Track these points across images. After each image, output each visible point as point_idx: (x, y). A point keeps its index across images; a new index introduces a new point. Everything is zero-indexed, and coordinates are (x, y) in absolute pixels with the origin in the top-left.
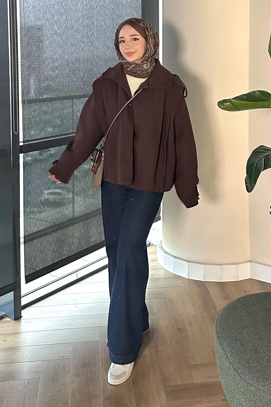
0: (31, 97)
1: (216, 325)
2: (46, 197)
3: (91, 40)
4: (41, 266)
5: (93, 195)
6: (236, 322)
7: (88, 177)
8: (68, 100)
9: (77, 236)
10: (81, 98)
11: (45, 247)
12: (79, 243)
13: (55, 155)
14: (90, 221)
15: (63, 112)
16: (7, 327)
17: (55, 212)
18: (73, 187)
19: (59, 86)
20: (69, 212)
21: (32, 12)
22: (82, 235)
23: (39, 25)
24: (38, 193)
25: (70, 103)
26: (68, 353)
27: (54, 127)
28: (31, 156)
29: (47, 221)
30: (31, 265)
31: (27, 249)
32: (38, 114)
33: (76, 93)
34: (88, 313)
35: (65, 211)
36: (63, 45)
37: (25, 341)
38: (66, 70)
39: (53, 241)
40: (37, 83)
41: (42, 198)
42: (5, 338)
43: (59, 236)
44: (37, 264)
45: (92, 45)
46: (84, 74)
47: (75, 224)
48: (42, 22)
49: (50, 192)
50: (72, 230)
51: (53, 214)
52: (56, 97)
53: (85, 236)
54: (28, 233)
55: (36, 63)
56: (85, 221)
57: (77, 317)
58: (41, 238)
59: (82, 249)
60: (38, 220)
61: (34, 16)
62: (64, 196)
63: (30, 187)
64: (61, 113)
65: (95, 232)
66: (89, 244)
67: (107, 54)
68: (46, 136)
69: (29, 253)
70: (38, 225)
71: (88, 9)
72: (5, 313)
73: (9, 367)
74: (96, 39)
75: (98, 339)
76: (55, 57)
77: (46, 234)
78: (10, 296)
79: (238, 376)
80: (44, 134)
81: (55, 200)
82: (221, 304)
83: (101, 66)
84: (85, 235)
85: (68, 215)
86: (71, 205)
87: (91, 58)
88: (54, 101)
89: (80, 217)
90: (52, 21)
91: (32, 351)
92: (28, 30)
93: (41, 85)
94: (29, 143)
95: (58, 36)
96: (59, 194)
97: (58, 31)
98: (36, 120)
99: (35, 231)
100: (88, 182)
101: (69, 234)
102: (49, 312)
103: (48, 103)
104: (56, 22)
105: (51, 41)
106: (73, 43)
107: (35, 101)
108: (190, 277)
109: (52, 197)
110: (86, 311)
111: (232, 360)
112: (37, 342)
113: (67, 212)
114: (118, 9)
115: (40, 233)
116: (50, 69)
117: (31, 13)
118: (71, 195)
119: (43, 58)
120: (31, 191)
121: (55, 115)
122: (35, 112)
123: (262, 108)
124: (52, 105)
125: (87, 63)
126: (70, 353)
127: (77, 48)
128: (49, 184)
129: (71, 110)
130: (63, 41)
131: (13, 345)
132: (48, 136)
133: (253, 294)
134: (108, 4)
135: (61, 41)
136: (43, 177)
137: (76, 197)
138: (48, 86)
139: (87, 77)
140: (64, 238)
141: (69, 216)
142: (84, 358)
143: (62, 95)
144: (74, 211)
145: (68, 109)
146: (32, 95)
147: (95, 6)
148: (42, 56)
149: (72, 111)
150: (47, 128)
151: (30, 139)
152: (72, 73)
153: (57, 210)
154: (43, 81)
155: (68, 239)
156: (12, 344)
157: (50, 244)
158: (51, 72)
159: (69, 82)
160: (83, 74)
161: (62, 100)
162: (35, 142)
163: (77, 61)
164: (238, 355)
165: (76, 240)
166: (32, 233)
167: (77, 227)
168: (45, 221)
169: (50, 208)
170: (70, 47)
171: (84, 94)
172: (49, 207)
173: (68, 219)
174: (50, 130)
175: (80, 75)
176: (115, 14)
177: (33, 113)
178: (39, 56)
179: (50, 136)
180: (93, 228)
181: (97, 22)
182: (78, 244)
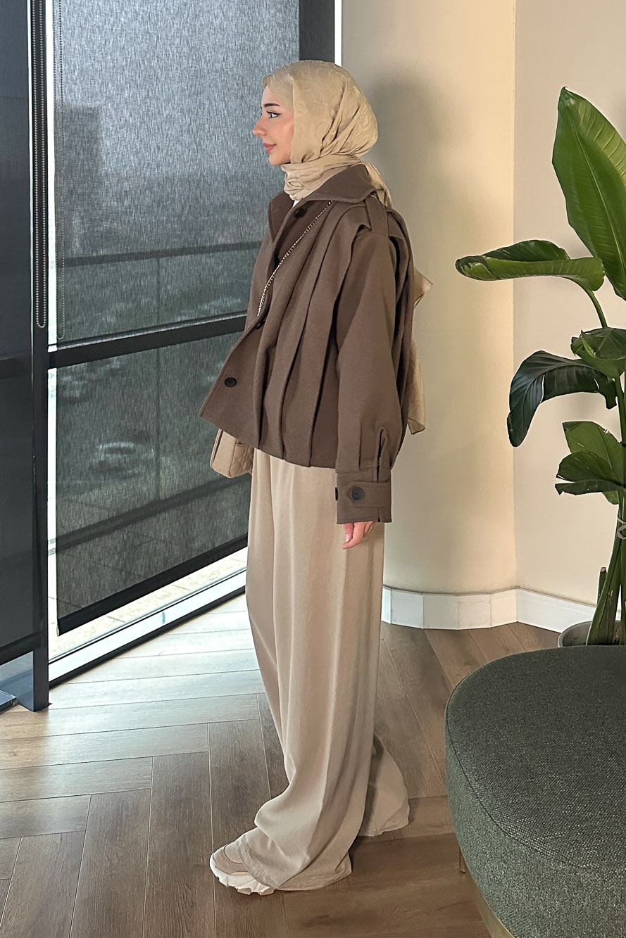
0: (75, 253)
1: (447, 717)
2: (102, 459)
3: (197, 140)
4: (89, 598)
5: (197, 454)
6: (486, 711)
7: (188, 417)
8: (149, 260)
9: (165, 537)
10: (176, 255)
11: (100, 560)
12: (169, 552)
13: (120, 372)
14: (192, 506)
15: (139, 283)
16: (19, 725)
17: (120, 488)
18: (158, 437)
19: (131, 231)
20: (148, 489)
21: (78, 81)
22: (175, 535)
23: (93, 107)
24: (86, 449)
25: (152, 266)
26: (144, 779)
27: (120, 315)
28: (73, 374)
29: (104, 508)
30: (70, 596)
31: (63, 564)
32: (87, 287)
33: (166, 245)
34: (184, 695)
35: (140, 486)
36: (140, 148)
37: (54, 755)
38: (147, 199)
39: (116, 547)
40: (87, 226)
41: (94, 460)
42: (16, 748)
43: (128, 538)
44: (81, 595)
45: (199, 148)
46: (183, 208)
47: (160, 513)
48: (98, 102)
49: (109, 449)
50: (154, 524)
51: (115, 492)
52: (124, 254)
53: (180, 538)
54: (65, 532)
55: (86, 185)
56: (182, 507)
57: (163, 703)
58: (92, 541)
59: (175, 565)
60: (84, 505)
61: (82, 89)
62: (138, 456)
63: (69, 438)
64: (134, 285)
65: (201, 531)
66: (189, 554)
67: (230, 166)
68: (102, 333)
69: (67, 574)
70: (84, 516)
71: (193, 76)
72: (14, 697)
73: (22, 808)
74: (207, 137)
75: (205, 748)
76: (124, 174)
77: (100, 534)
78: (25, 662)
79: (490, 822)
80: (99, 328)
81: (119, 463)
82: (457, 675)
83: (217, 190)
84: (182, 535)
85: (147, 493)
86: (153, 474)
87: (196, 174)
88: (121, 263)
89: (170, 498)
90: (119, 99)
91: (70, 774)
92: (71, 118)
93: (96, 229)
94: (69, 347)
95: (130, 130)
96: (128, 451)
97: (131, 121)
98: (82, 301)
99: (78, 528)
100: (187, 427)
101: (148, 534)
102: (106, 694)
103: (109, 265)
104: (126, 103)
105: (116, 141)
106: (160, 144)
107: (82, 261)
108: (395, 621)
109: (112, 458)
110: (182, 691)
111: (479, 789)
112: (81, 755)
113: (145, 489)
114: (253, 78)
115: (88, 532)
116: (113, 195)
117: (75, 84)
118: (153, 454)
119: (99, 174)
120: (72, 445)
121: (121, 290)
122: (81, 283)
123: (542, 274)
124: (117, 269)
125: (190, 185)
126: (148, 779)
127: (169, 153)
128: (108, 432)
129: (155, 280)
130: (141, 141)
131: (30, 762)
132: (107, 333)
133: (523, 654)
134: (233, 68)
135: (136, 140)
136: (97, 418)
137: (163, 459)
138: (109, 231)
139: (188, 214)
140: (139, 543)
141: (149, 497)
142: (178, 788)
143: (136, 249)
144: (158, 487)
145: (149, 277)
146: (76, 248)
147: (206, 71)
148: (97, 171)
149: (158, 282)
150: (106, 317)
151: (71, 339)
152: (158, 206)
153: (125, 484)
154: (100, 222)
155: (145, 543)
156: (29, 760)
157: (109, 553)
158: (116, 203)
159: (151, 223)
160: (180, 208)
161: (136, 259)
162: (81, 345)
163: (168, 181)
164: (491, 780)
165: (163, 545)
166: (73, 532)
167: (165, 519)
168: (100, 508)
169: (110, 481)
170: (155, 152)
171: (181, 247)
172: (109, 479)
173: (145, 503)
174: (112, 320)
175: (173, 209)
176: (246, 88)
177: (77, 287)
178: (90, 171)
179: (111, 333)
180: (196, 521)
181: (211, 103)
182: (167, 554)
